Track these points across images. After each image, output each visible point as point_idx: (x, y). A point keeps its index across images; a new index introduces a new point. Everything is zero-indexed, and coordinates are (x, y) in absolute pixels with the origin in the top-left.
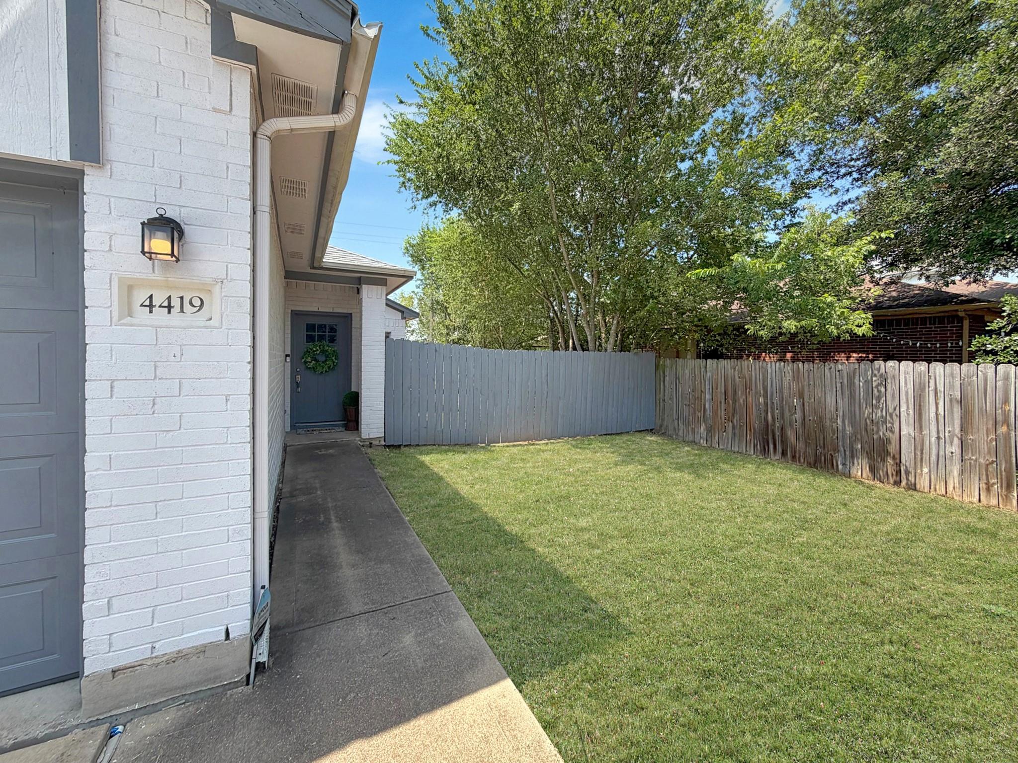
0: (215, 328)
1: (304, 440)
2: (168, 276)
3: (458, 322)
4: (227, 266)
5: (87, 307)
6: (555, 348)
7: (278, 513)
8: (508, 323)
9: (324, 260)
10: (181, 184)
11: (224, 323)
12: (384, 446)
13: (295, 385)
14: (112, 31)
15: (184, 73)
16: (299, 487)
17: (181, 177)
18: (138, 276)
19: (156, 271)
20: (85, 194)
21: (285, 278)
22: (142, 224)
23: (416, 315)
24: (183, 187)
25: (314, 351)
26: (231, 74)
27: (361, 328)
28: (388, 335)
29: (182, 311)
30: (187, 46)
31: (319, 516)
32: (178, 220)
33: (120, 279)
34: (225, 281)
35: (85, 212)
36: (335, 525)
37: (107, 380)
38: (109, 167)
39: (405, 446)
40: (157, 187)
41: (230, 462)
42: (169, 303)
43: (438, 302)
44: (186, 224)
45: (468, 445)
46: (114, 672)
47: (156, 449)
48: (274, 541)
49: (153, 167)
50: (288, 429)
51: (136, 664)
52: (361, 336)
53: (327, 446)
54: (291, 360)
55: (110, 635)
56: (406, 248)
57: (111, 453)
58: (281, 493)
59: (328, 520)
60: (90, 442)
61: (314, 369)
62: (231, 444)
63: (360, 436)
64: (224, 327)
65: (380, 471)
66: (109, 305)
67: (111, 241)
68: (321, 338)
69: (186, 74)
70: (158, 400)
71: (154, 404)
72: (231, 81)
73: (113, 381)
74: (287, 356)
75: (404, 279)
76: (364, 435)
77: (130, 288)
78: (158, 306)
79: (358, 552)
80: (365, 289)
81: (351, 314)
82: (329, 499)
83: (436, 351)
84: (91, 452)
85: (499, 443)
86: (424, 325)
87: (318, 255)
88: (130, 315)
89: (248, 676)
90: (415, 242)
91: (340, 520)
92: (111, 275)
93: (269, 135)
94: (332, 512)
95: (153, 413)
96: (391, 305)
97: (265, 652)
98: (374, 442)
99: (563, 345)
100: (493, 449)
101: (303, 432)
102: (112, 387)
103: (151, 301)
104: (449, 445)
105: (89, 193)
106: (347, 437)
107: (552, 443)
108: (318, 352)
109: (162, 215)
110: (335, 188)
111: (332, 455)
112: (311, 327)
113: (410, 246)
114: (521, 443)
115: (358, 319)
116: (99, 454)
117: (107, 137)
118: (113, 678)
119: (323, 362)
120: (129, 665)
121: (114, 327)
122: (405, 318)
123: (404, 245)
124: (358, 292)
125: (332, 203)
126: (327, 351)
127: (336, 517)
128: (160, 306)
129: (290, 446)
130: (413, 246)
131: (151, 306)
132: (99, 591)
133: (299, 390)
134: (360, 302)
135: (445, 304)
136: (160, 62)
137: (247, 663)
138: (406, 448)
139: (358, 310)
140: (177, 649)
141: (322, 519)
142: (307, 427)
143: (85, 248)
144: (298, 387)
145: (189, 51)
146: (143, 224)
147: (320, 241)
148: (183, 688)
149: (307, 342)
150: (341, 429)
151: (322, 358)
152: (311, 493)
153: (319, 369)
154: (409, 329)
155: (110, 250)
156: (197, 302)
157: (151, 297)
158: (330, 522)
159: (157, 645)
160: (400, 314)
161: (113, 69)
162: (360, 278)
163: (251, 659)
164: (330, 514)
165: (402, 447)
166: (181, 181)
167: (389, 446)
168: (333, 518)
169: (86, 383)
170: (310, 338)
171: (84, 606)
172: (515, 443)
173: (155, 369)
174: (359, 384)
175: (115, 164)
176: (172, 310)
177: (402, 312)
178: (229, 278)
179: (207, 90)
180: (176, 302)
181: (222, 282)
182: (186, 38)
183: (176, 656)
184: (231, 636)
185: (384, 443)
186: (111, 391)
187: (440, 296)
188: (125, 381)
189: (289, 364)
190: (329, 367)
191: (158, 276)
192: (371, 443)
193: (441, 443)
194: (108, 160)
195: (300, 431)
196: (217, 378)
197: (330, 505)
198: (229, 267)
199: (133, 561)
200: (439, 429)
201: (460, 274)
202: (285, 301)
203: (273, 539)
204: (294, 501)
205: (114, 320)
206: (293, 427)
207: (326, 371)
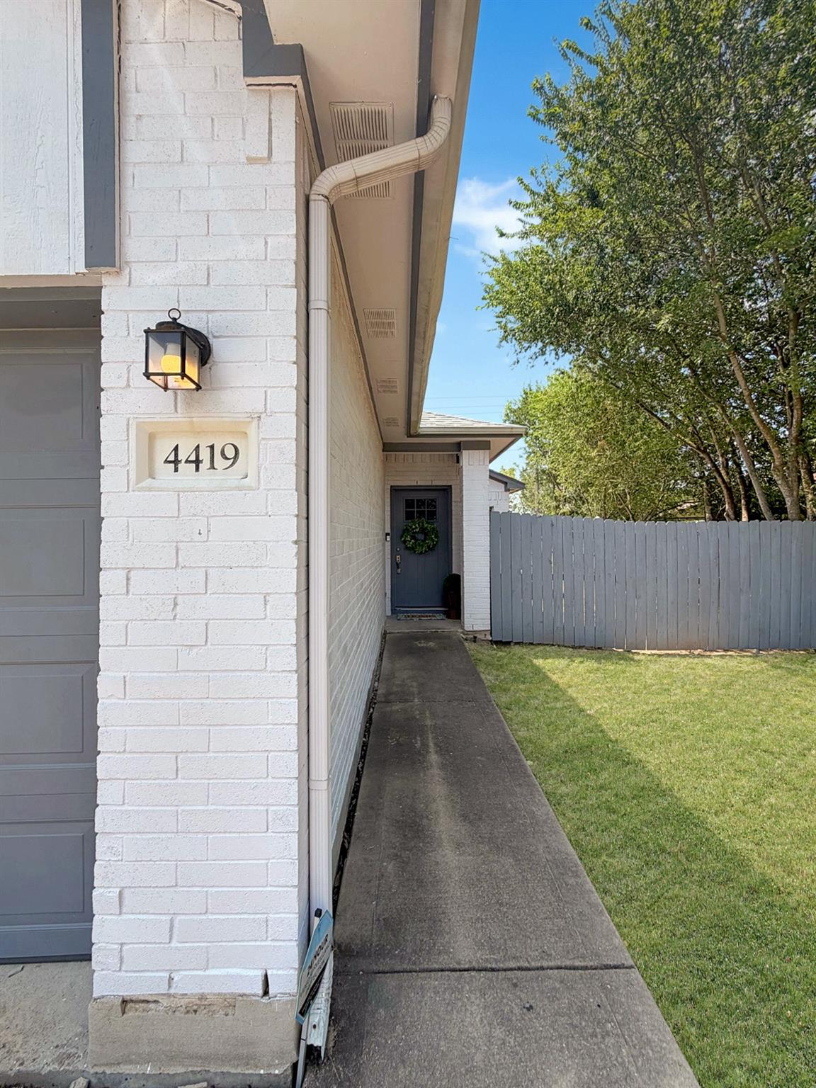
0: (250, 489)
1: (404, 627)
2: (193, 415)
3: (571, 491)
4: (266, 392)
5: (103, 467)
6: (717, 516)
7: (370, 724)
8: (638, 490)
9: (421, 426)
10: (208, 279)
11: (262, 481)
12: (491, 641)
13: (395, 565)
14: (133, 88)
15: (212, 120)
16: (395, 689)
17: (208, 269)
18: (158, 418)
19: (179, 410)
20: (103, 313)
21: (383, 451)
22: (145, 331)
23: (521, 486)
24: (212, 283)
25: (414, 529)
26: (270, 102)
27: (462, 501)
28: (491, 508)
29: (212, 467)
30: (216, 80)
31: (415, 738)
32: (205, 333)
33: (138, 425)
34: (263, 416)
35: (102, 337)
36: (434, 758)
37: (123, 568)
38: (127, 271)
39: (516, 643)
40: (180, 288)
41: (270, 701)
42: (197, 456)
43: (544, 472)
44: (215, 337)
45: (599, 648)
46: (124, 1002)
47: (178, 672)
48: (362, 768)
49: (176, 261)
50: (389, 613)
51: (150, 998)
52: (462, 511)
53: (427, 637)
54: (391, 539)
55: (122, 944)
56: (507, 415)
57: (125, 674)
58: (375, 695)
59: (425, 745)
60: (105, 656)
61: (412, 549)
62: (271, 672)
63: (462, 627)
64: (262, 487)
65: (488, 677)
66: (127, 462)
67: (129, 372)
68: (421, 514)
69: (216, 120)
70: (180, 599)
71: (176, 604)
72: (270, 114)
73: (129, 570)
74: (387, 534)
75: (512, 439)
76: (468, 627)
77: (152, 438)
78: (183, 461)
79: (465, 817)
80: (466, 456)
81: (451, 486)
82: (427, 714)
83: (553, 525)
84: (105, 670)
85: (645, 649)
86: (527, 499)
87: (413, 418)
88: (152, 476)
89: (295, 1066)
90: (516, 407)
91: (441, 751)
92: (129, 419)
93: (327, 194)
94: (430, 736)
95: (174, 618)
96: (494, 476)
97: (322, 1024)
98: (478, 636)
99: (731, 513)
100: (636, 657)
101: (403, 618)
102: (128, 579)
103: (176, 455)
104: (574, 647)
105: (107, 310)
106: (446, 626)
107: (731, 656)
108: (417, 530)
109: (175, 319)
110: (427, 311)
111: (431, 650)
112: (409, 504)
113: (511, 412)
114: (678, 652)
115: (459, 491)
116: (113, 674)
117: (126, 229)
118: (124, 1013)
119: (422, 541)
120: (142, 998)
121: (131, 493)
122: (509, 490)
123: (504, 412)
124: (458, 462)
125: (424, 338)
126: (426, 528)
127: (436, 744)
128: (187, 461)
129: (389, 633)
130: (514, 412)
131: (176, 462)
132: (111, 876)
133: (399, 571)
134: (459, 472)
135: (554, 472)
136: (185, 113)
137: (293, 1045)
138: (517, 647)
139: (458, 482)
140: (198, 991)
141: (418, 745)
142: (407, 612)
143: (102, 386)
144: (398, 568)
145: (219, 88)
146: (147, 332)
147: (414, 398)
148: (206, 1059)
149: (406, 519)
150: (443, 616)
151: (421, 537)
152: (406, 701)
153: (418, 549)
154: (511, 504)
155: (128, 386)
156: (230, 453)
157: (176, 449)
158: (428, 752)
159: (176, 977)
160: (503, 485)
161: (133, 138)
162: (459, 444)
163: (299, 1039)
164: (428, 739)
165: (512, 644)
166: (209, 275)
167: (497, 643)
168: (431, 744)
169: (101, 573)
170: (409, 516)
171: (95, 893)
172: (670, 652)
173: (177, 553)
174: (461, 566)
175: (134, 266)
176: (200, 465)
177: (506, 483)
178: (268, 410)
179: (240, 135)
180: (205, 455)
181: (259, 417)
182: (215, 68)
183: (198, 1002)
184: (272, 991)
185: (490, 639)
186: (127, 584)
187: (545, 465)
188: (143, 571)
189: (389, 543)
190: (429, 547)
191: (180, 417)
192: (475, 637)
193: (562, 643)
194: (126, 262)
195: (401, 616)
196: (252, 567)
197: (429, 722)
198: (269, 393)
199: (148, 840)
200: (558, 624)
201: (572, 434)
202: (385, 476)
203: (361, 765)
204: (388, 709)
205: (131, 484)
206: (393, 611)
207: (426, 551)
